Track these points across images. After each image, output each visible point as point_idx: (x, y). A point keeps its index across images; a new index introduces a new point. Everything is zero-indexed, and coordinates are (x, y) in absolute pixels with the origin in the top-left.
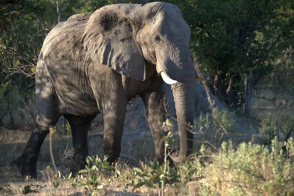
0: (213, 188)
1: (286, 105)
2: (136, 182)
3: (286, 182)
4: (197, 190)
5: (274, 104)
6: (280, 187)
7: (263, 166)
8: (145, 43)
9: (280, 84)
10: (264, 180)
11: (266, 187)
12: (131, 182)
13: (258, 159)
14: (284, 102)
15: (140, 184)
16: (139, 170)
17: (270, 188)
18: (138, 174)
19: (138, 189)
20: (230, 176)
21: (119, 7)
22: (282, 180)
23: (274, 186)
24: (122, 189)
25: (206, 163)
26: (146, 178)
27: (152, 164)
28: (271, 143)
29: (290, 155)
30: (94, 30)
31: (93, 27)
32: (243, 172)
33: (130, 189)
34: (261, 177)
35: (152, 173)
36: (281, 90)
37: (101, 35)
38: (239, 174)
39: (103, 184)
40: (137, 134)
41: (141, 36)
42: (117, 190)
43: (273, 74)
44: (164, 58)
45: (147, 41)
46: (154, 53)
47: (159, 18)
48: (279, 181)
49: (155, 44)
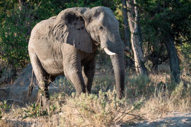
0: (67, 118)
1: (106, 72)
2: (24, 116)
3: (107, 114)
4: (58, 119)
5: (100, 71)
6: (103, 117)
7: (95, 105)
8: (93, 31)
9: (103, 60)
10: (95, 113)
11: (96, 117)
12: (21, 115)
13: (92, 102)
14: (104, 70)
15: (26, 117)
16: (26, 109)
17: (98, 118)
18: (25, 111)
19: (25, 119)
20: (76, 111)
21: (77, 10)
22: (105, 113)
23: (100, 117)
24: (16, 119)
25: (62, 104)
26: (29, 113)
27: (32, 105)
28: (98, 93)
29: (109, 99)
30: (61, 23)
31: (61, 21)
32: (84, 109)
33: (20, 119)
34: (93, 112)
35: (33, 110)
36: (103, 64)
37: (66, 26)
38: (81, 110)
39: (5, 117)
40: (24, 89)
41: (91, 26)
42: (13, 120)
43: (99, 55)
44: (106, 39)
45: (95, 29)
46: (99, 37)
47: (101, 16)
48: (103, 114)
49: (100, 31)
